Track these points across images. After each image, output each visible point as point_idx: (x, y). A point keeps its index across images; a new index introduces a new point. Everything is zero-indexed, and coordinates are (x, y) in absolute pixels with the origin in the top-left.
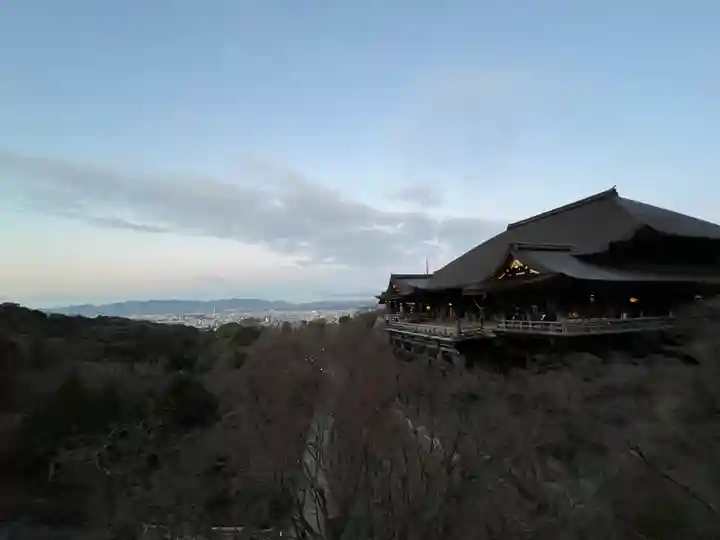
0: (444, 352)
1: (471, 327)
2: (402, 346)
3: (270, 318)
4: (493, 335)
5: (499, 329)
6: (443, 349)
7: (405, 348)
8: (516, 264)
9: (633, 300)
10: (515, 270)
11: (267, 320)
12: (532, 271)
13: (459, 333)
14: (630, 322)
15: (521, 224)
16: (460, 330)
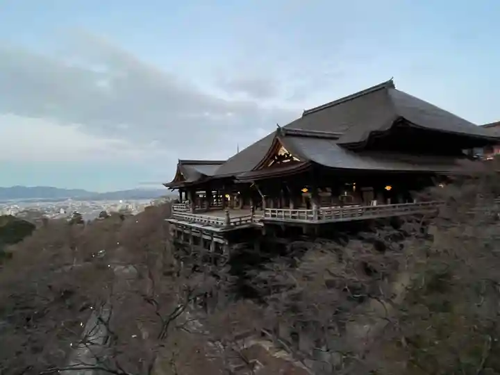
0: (216, 243)
1: (240, 217)
2: (182, 237)
3: (65, 208)
4: (262, 224)
5: (266, 218)
6: (215, 239)
7: (185, 241)
8: (283, 151)
9: (388, 188)
10: (282, 158)
11: (62, 211)
12: (295, 159)
13: (229, 222)
14: (380, 208)
15: (314, 111)
16: (229, 219)
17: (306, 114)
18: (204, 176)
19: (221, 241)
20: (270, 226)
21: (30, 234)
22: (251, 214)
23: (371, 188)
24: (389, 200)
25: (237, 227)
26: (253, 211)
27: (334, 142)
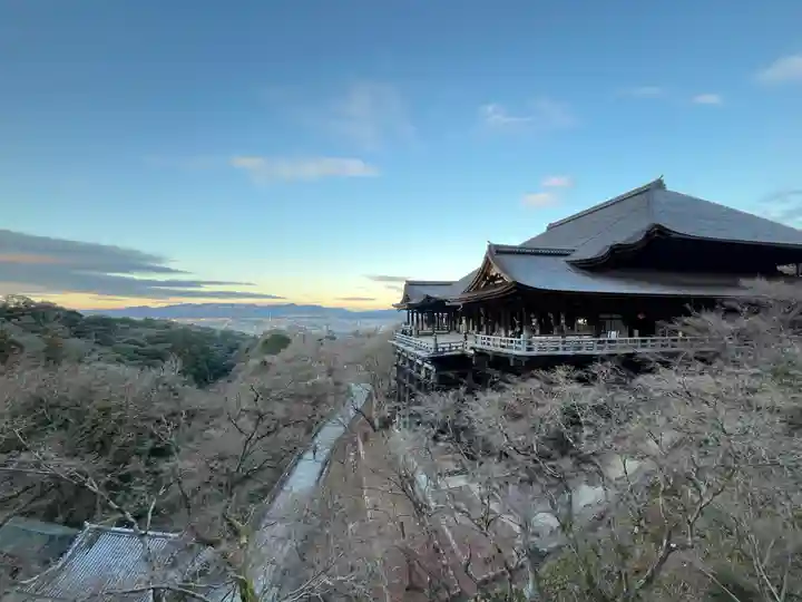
0: (427, 369)
1: (450, 342)
4: (472, 352)
5: (477, 346)
6: (426, 365)
8: (494, 271)
9: (641, 317)
10: (494, 278)
12: (506, 280)
13: (437, 348)
14: (621, 341)
15: (561, 224)
16: (437, 345)
17: (551, 227)
18: (428, 298)
19: (431, 368)
20: (481, 354)
21: (285, 347)
22: (463, 339)
23: (619, 316)
24: (636, 332)
25: (446, 354)
26: (466, 337)
27: (563, 259)
